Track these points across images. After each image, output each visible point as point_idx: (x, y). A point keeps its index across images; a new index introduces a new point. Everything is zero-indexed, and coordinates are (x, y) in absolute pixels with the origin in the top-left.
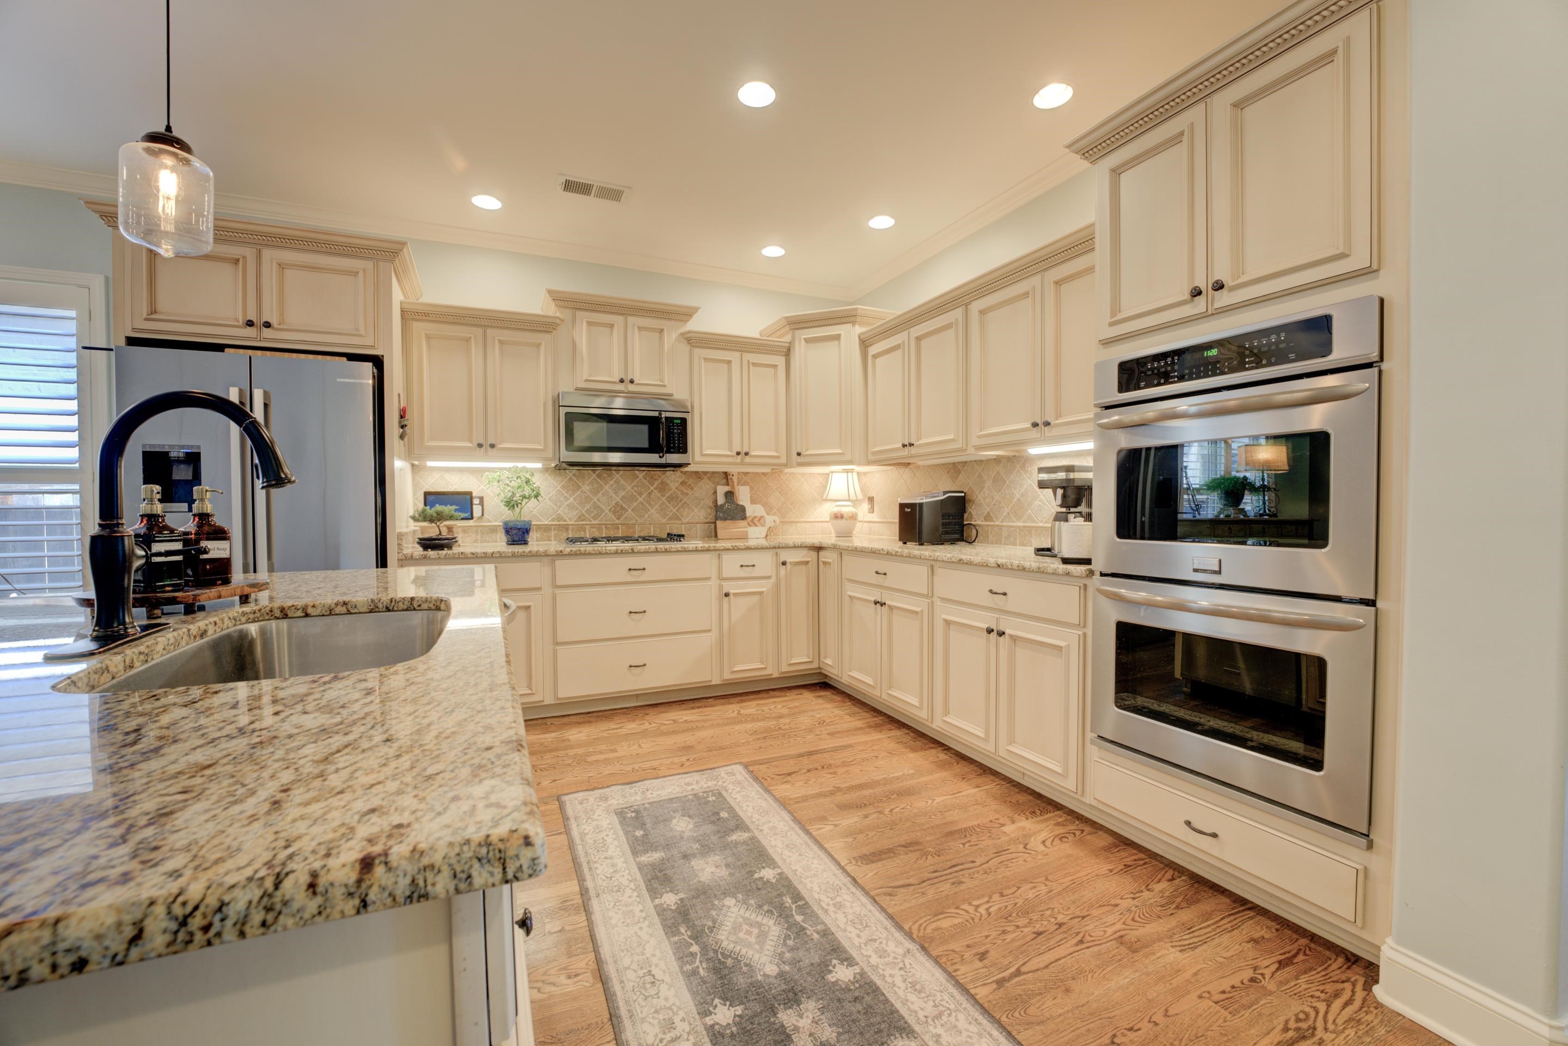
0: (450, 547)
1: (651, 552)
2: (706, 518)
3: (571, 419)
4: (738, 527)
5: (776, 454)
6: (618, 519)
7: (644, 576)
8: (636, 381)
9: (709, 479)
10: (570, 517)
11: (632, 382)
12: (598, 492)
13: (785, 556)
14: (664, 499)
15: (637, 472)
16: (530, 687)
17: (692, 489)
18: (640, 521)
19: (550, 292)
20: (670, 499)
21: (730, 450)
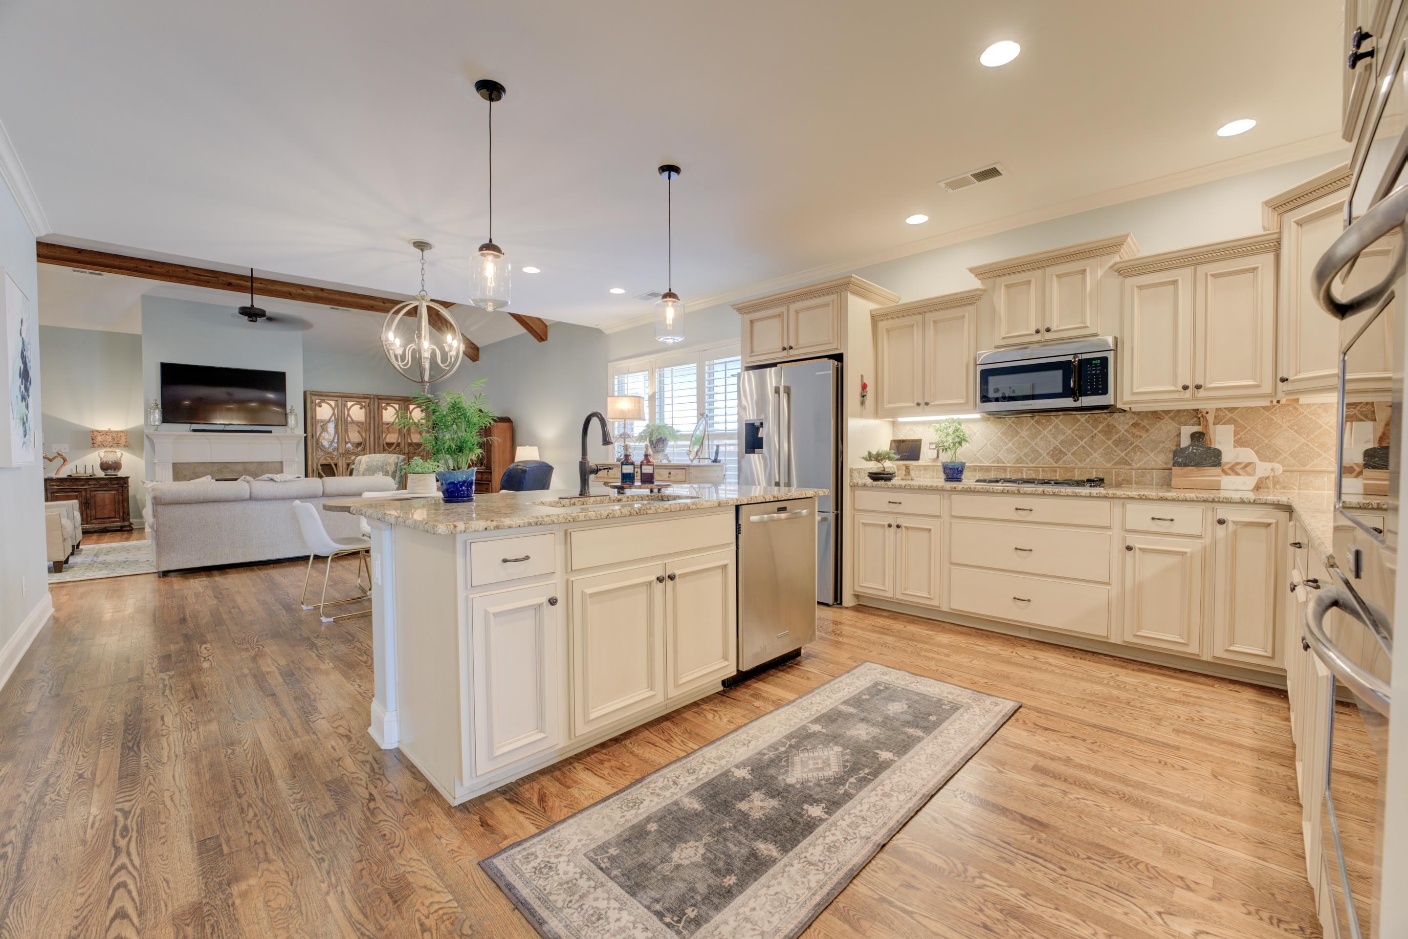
0: (889, 479)
1: (1038, 494)
2: (1166, 463)
3: (986, 374)
4: (1210, 474)
5: (1254, 383)
6: (1056, 463)
7: (1031, 517)
8: (1053, 328)
9: (1172, 418)
10: (1008, 460)
11: (1048, 330)
12: (1036, 437)
13: (1222, 512)
14: (1110, 443)
15: (1078, 416)
16: (929, 593)
17: (1147, 431)
18: (1080, 465)
19: (971, 270)
20: (1117, 443)
21: (1175, 385)
